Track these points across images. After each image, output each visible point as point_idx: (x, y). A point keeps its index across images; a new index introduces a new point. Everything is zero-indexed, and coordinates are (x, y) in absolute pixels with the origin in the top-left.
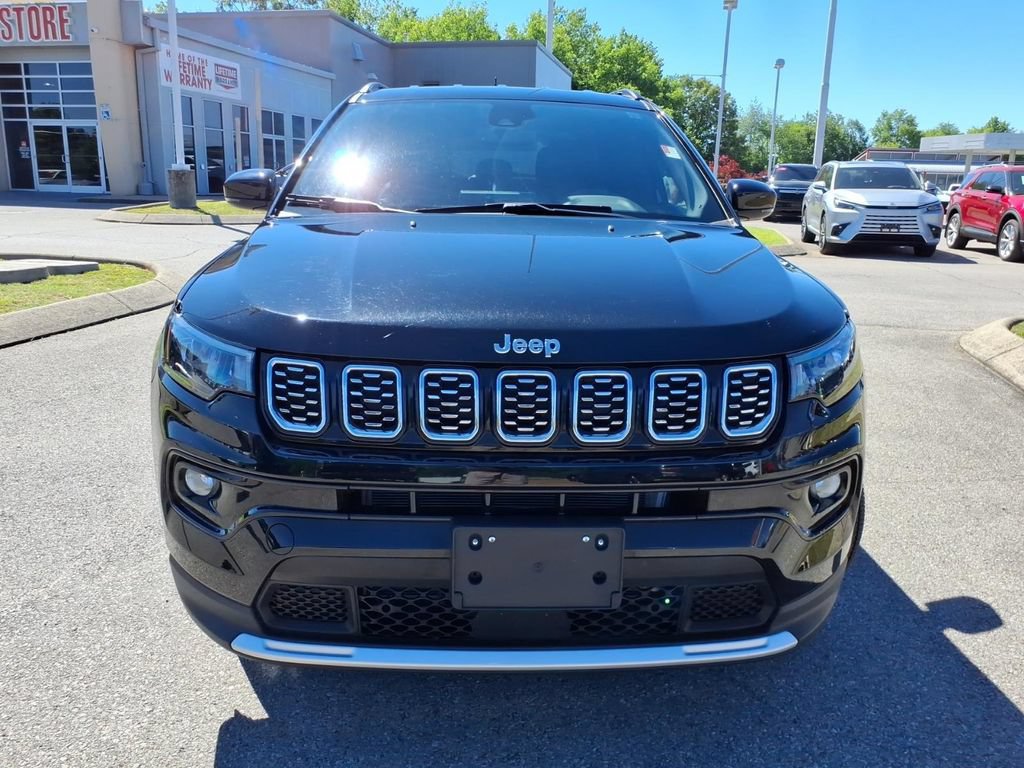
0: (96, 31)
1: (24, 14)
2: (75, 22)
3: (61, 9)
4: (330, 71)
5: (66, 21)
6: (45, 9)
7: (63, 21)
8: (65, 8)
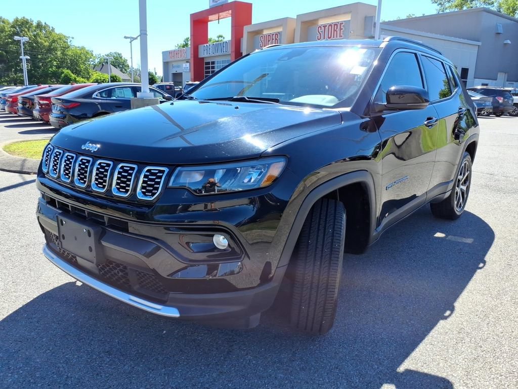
0: (352, 32)
1: (327, 28)
2: (345, 29)
3: (341, 24)
4: (478, 41)
5: (342, 29)
6: (335, 25)
7: (341, 29)
8: (342, 23)
